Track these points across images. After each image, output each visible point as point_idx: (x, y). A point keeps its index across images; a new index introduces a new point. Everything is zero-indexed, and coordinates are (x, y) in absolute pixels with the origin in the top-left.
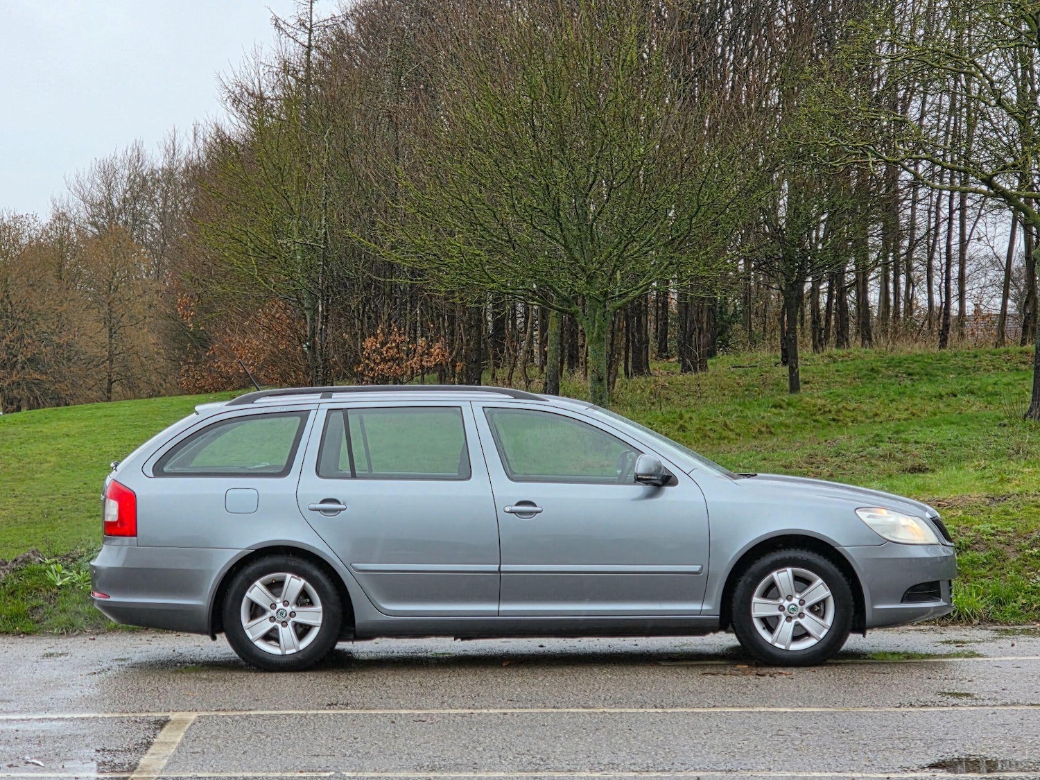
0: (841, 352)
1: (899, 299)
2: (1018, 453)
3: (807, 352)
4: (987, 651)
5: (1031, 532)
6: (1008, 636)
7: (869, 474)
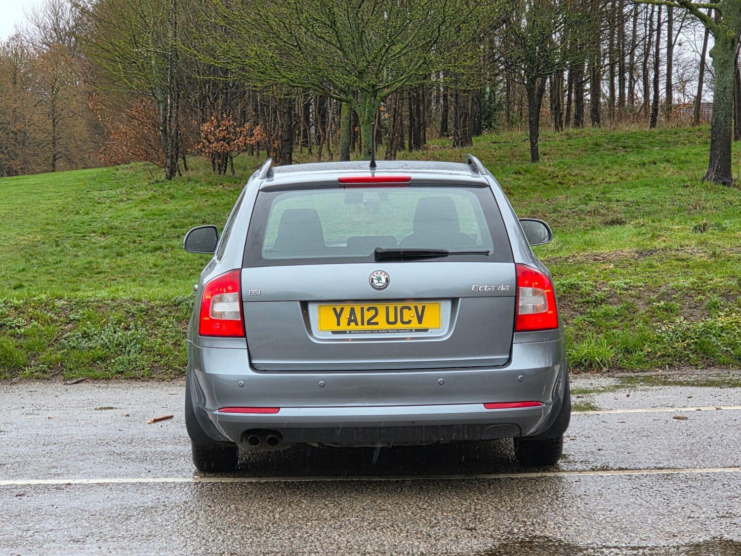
0: (576, 131)
2: (696, 208)
3: (550, 130)
4: (602, 403)
5: (660, 287)
6: (629, 385)
7: (577, 227)
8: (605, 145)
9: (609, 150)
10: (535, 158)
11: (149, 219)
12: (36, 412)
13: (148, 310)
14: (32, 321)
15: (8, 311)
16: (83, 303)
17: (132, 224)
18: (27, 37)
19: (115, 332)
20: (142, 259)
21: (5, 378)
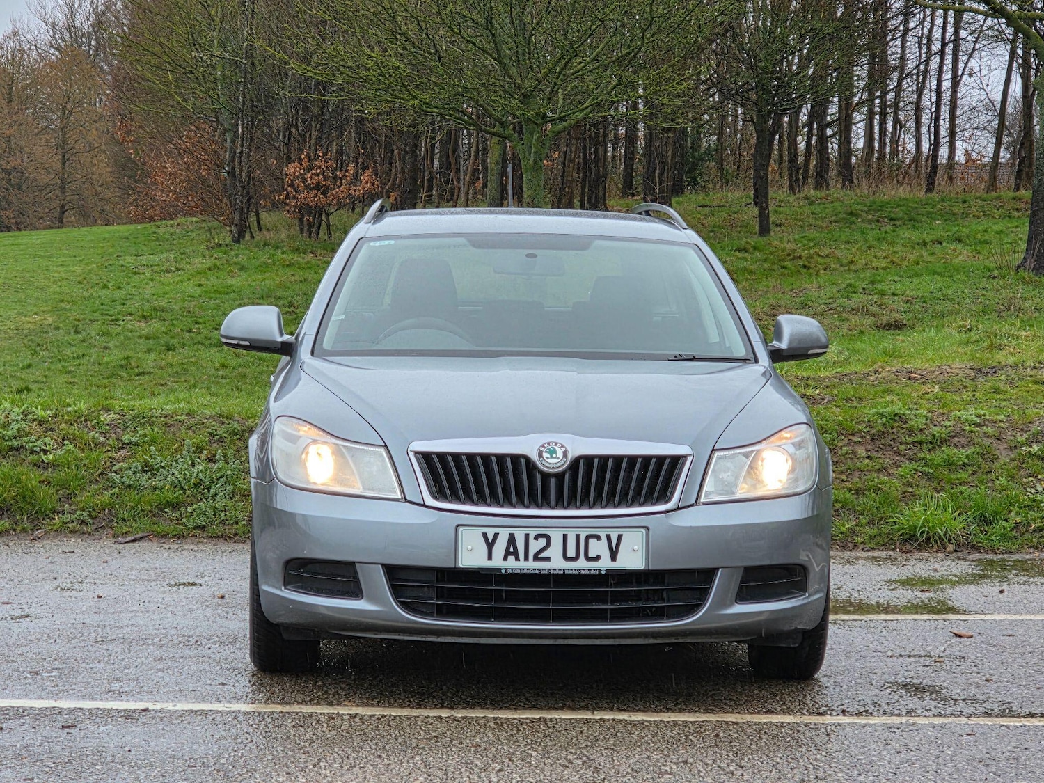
0: (819, 194)
1: (885, 140)
2: (1009, 309)
3: (783, 192)
4: (963, 601)
5: (1030, 423)
6: (995, 573)
7: (837, 330)
8: (864, 215)
9: (871, 221)
10: (764, 230)
11: (211, 298)
12: (76, 586)
13: (243, 432)
14: (66, 442)
15: (29, 426)
16: (144, 418)
17: (186, 304)
18: (29, 36)
19: (193, 465)
20: (204, 356)
21: (23, 530)
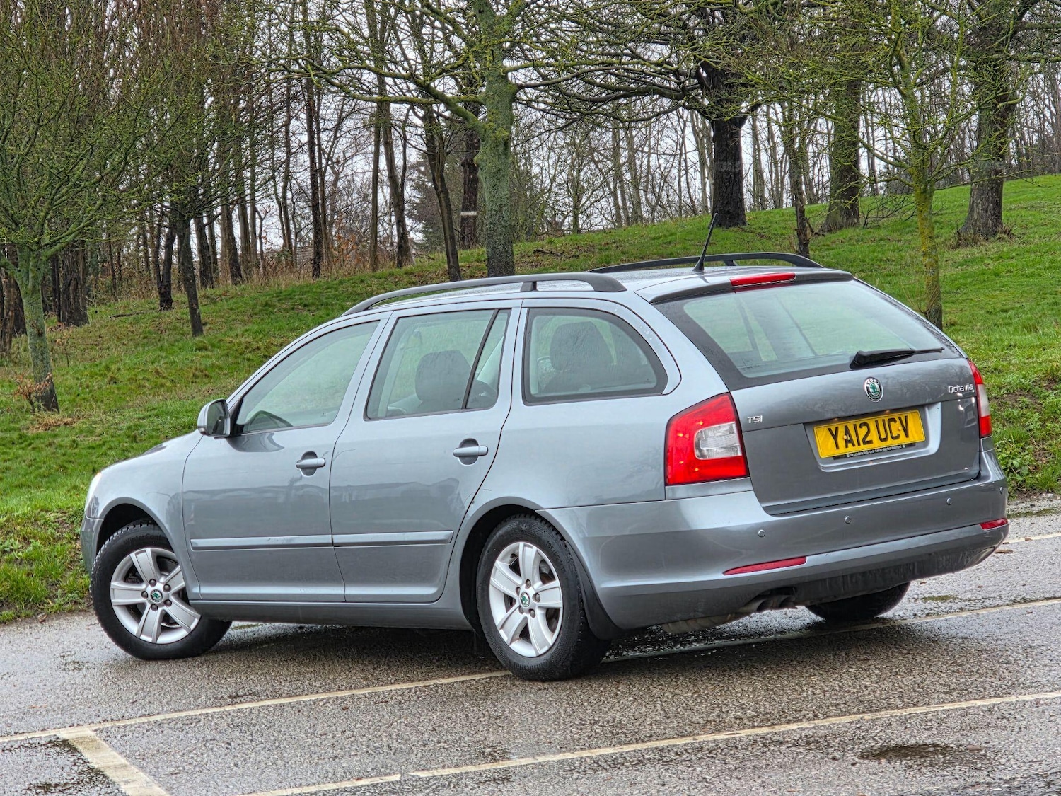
9: (286, 310)
10: (197, 330)
